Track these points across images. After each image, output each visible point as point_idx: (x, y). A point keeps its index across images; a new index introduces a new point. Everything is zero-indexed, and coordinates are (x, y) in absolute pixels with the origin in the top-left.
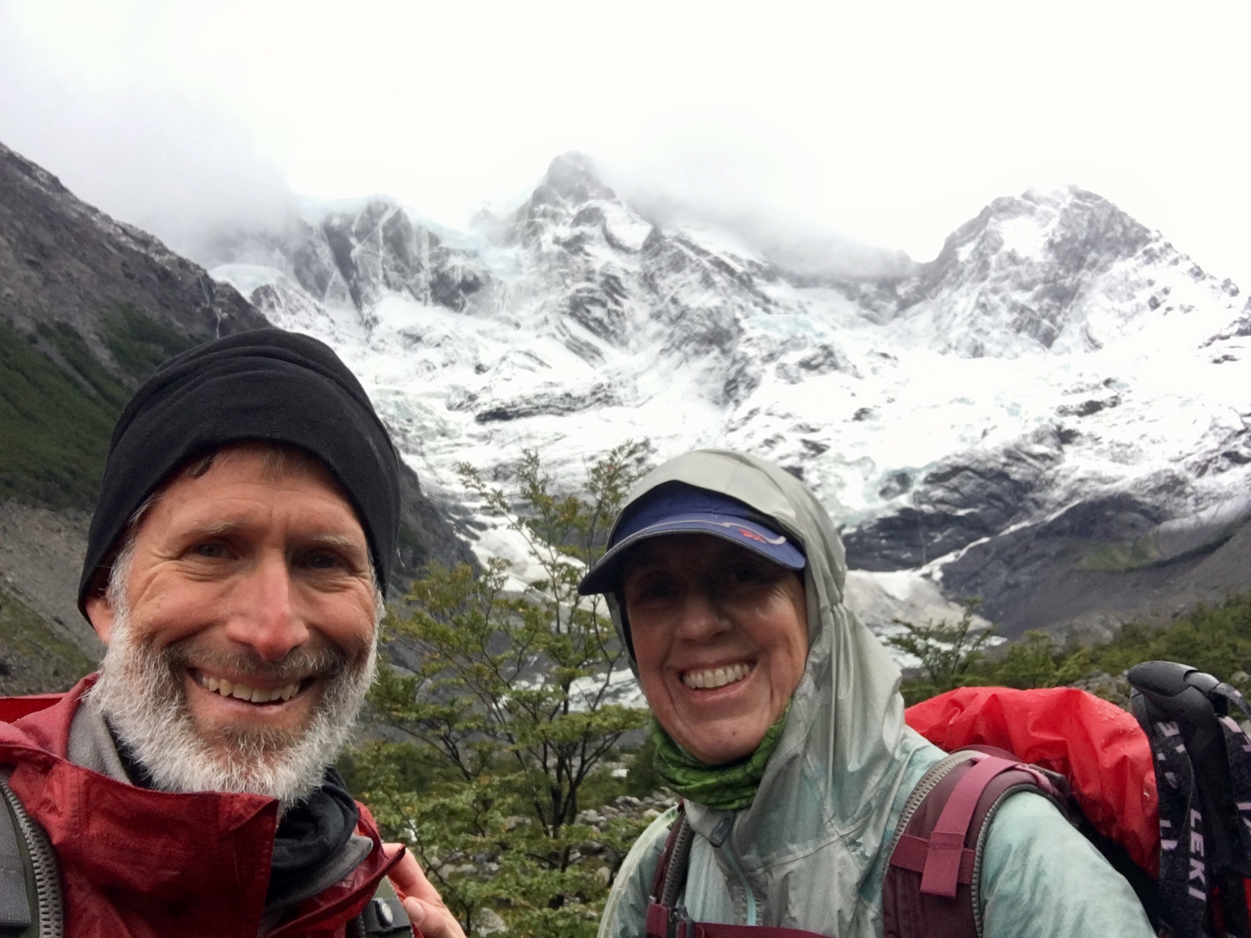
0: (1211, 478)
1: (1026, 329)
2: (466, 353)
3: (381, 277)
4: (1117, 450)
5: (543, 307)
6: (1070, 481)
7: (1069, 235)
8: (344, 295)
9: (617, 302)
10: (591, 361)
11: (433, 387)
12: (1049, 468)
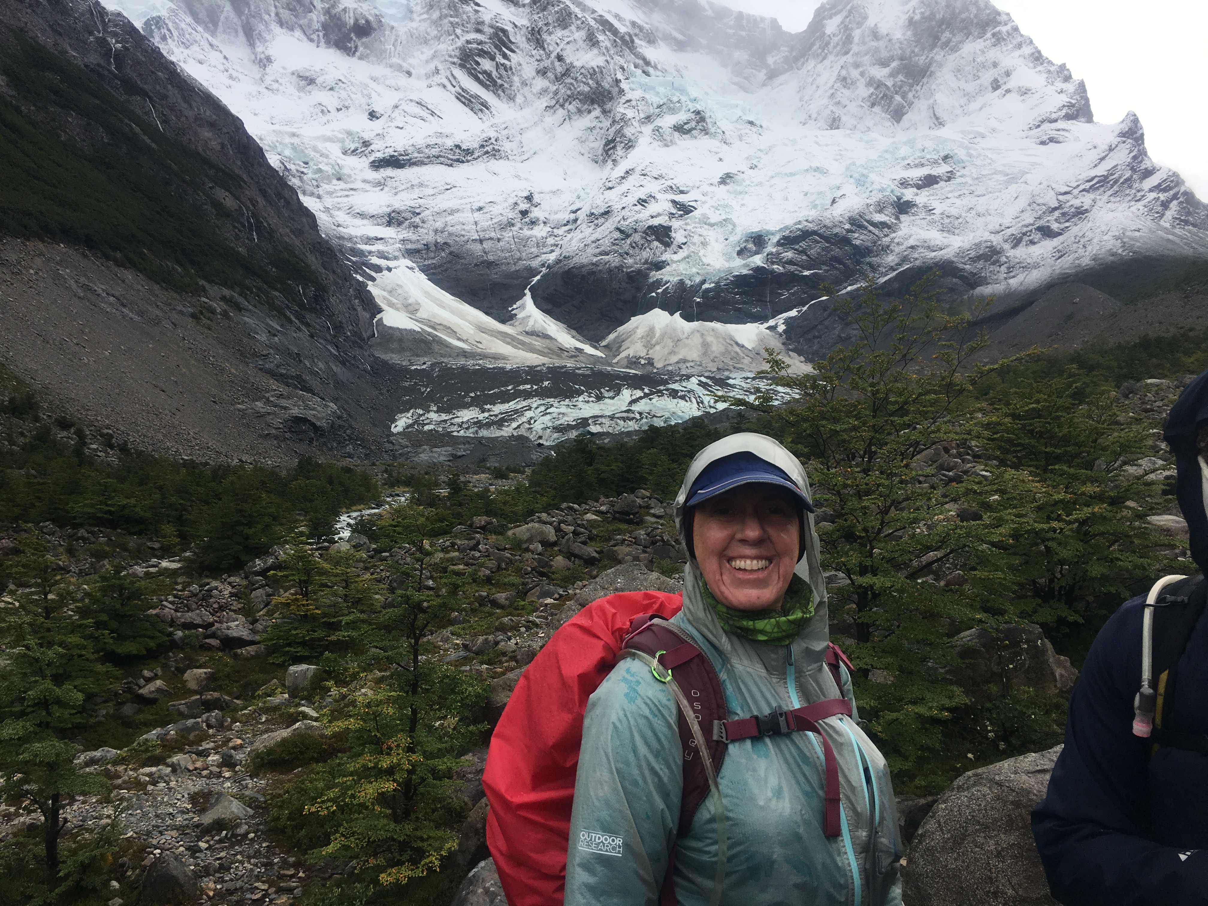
0: (1024, 249)
1: (879, 104)
2: (359, 99)
3: (273, 15)
4: (947, 221)
5: (434, 57)
6: (903, 247)
7: (927, 13)
8: (236, 32)
9: (505, 56)
10: (480, 115)
11: (327, 131)
12: (886, 236)
